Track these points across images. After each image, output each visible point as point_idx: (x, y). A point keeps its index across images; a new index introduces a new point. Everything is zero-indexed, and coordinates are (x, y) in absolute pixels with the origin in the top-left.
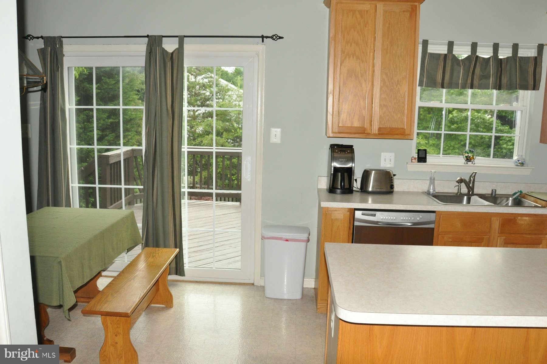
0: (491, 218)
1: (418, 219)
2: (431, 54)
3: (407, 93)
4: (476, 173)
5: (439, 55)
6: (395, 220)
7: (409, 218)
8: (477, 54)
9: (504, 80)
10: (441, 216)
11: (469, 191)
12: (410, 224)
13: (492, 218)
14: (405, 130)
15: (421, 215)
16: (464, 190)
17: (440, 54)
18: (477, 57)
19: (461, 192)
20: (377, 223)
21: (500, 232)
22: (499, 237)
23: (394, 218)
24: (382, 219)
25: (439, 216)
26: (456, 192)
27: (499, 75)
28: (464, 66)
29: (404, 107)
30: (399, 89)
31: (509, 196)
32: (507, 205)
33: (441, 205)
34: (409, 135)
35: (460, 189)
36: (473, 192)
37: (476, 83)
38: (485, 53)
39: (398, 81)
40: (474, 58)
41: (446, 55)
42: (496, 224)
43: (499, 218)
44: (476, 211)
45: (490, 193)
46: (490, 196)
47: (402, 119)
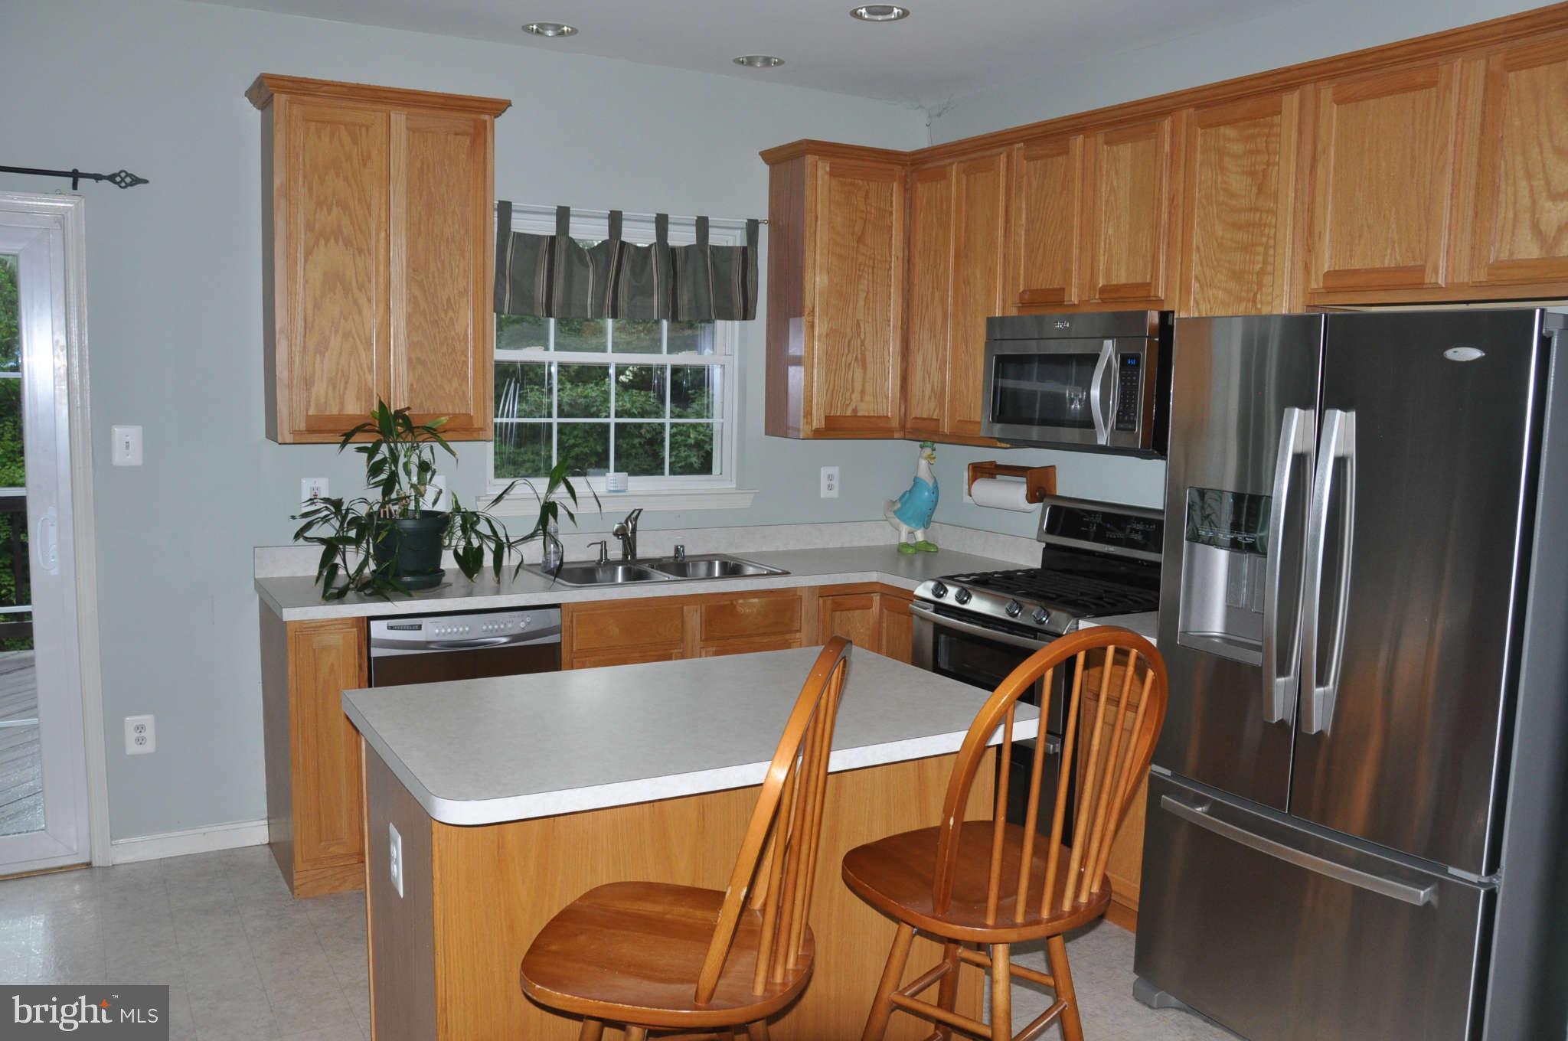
0: (682, 608)
1: (522, 625)
2: (519, 236)
3: (470, 331)
4: (640, 510)
5: (539, 238)
6: (468, 633)
7: (502, 626)
8: (623, 239)
9: (684, 299)
10: (574, 614)
11: (625, 555)
12: (504, 640)
13: (685, 608)
14: (471, 417)
15: (528, 616)
16: (616, 551)
17: (538, 236)
18: (623, 244)
19: (608, 558)
20: (426, 644)
21: (703, 637)
22: (702, 648)
23: (467, 629)
24: (438, 635)
25: (570, 614)
26: (597, 557)
27: (670, 287)
28: (596, 267)
29: (466, 363)
30: (451, 319)
31: (712, 558)
32: (710, 576)
33: (569, 588)
34: (481, 429)
35: (606, 551)
36: (634, 555)
37: (622, 303)
38: (639, 235)
39: (449, 300)
40: (615, 248)
41: (552, 238)
42: (694, 620)
43: (699, 606)
44: (650, 595)
45: (672, 553)
46: (672, 560)
47: (464, 393)
